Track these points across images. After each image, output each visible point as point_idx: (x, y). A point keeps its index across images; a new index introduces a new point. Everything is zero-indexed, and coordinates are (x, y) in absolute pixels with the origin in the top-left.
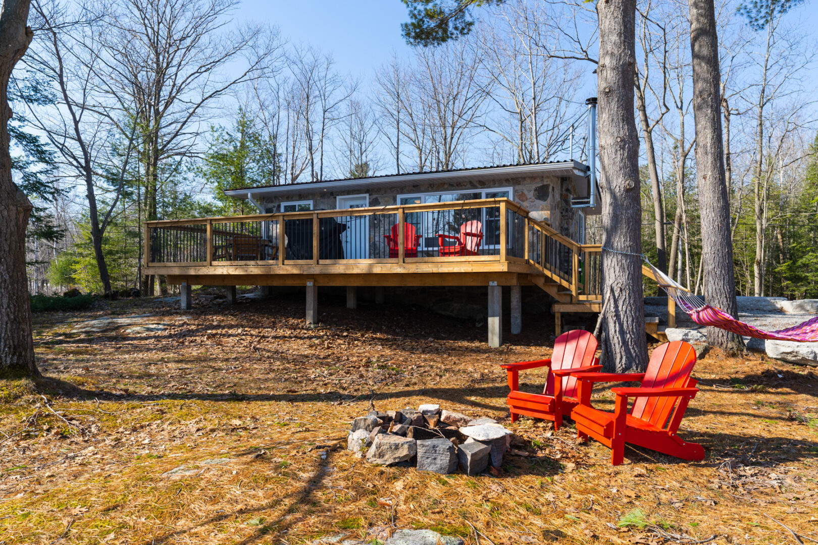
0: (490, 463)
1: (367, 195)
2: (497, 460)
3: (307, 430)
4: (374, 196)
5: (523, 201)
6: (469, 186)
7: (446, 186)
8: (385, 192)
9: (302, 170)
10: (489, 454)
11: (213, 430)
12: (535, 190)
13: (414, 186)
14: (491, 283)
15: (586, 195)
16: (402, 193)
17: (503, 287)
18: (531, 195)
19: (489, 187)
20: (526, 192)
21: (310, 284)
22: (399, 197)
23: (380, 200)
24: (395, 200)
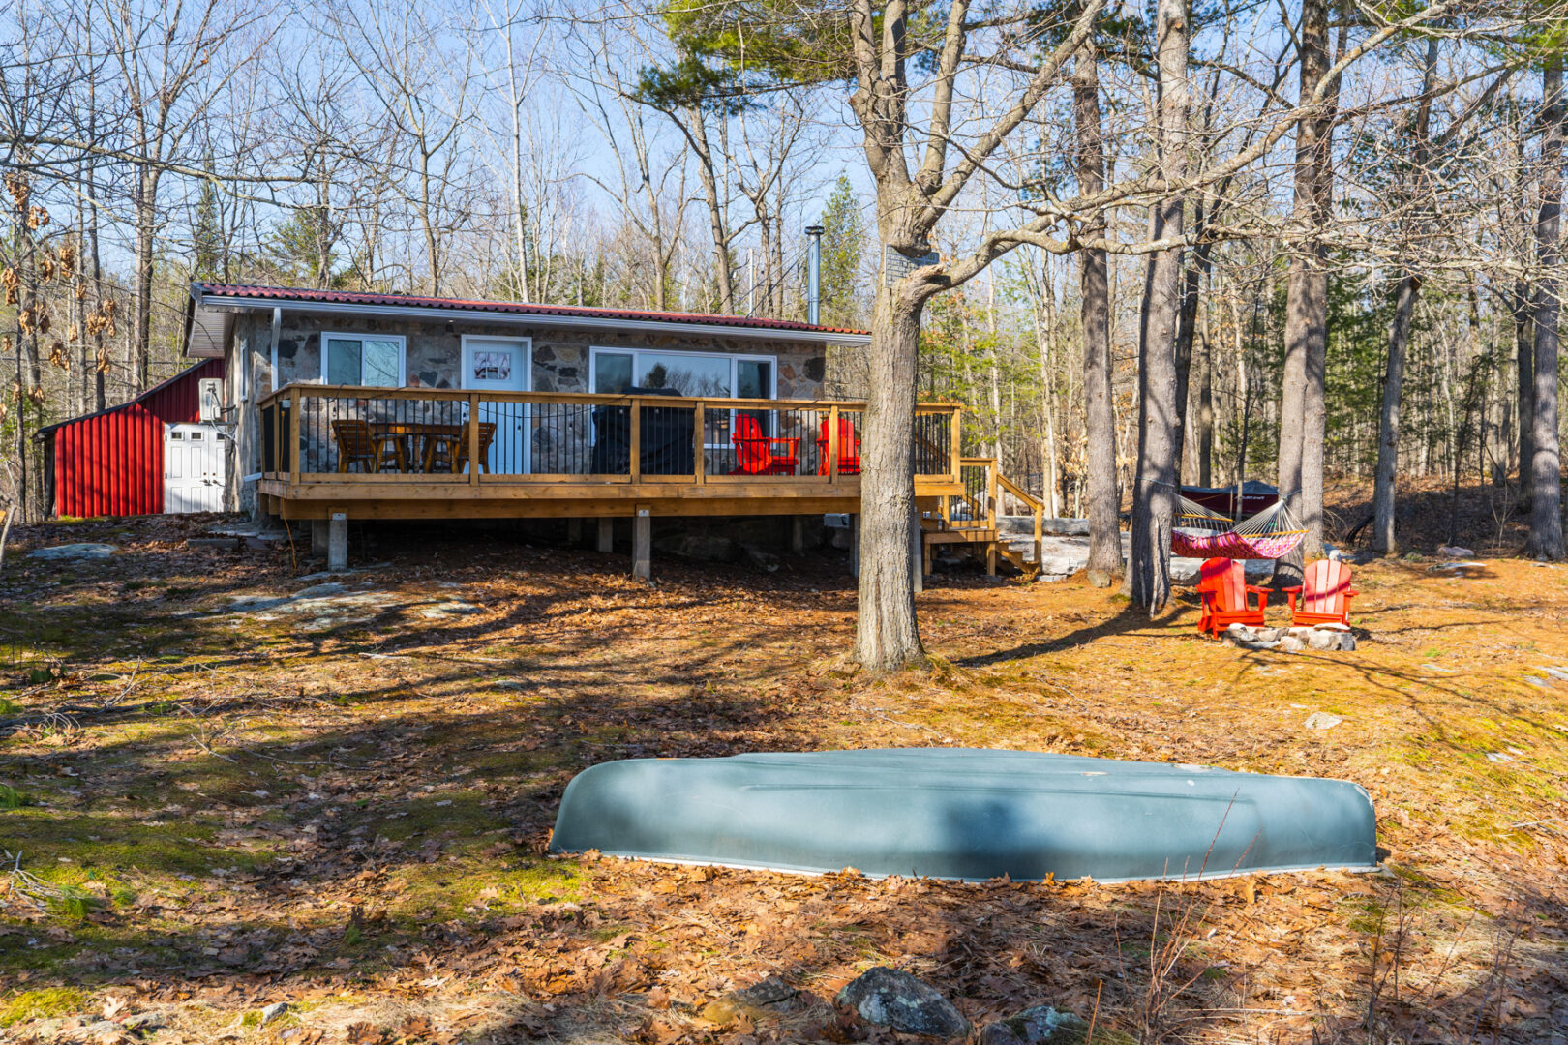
1: (529, 340)
4: (543, 344)
5: (789, 378)
6: (711, 346)
7: (675, 342)
8: (566, 338)
12: (805, 364)
13: (620, 335)
16: (598, 343)
18: (799, 370)
19: (742, 352)
20: (793, 365)
22: (594, 350)
23: (555, 351)
24: (585, 354)
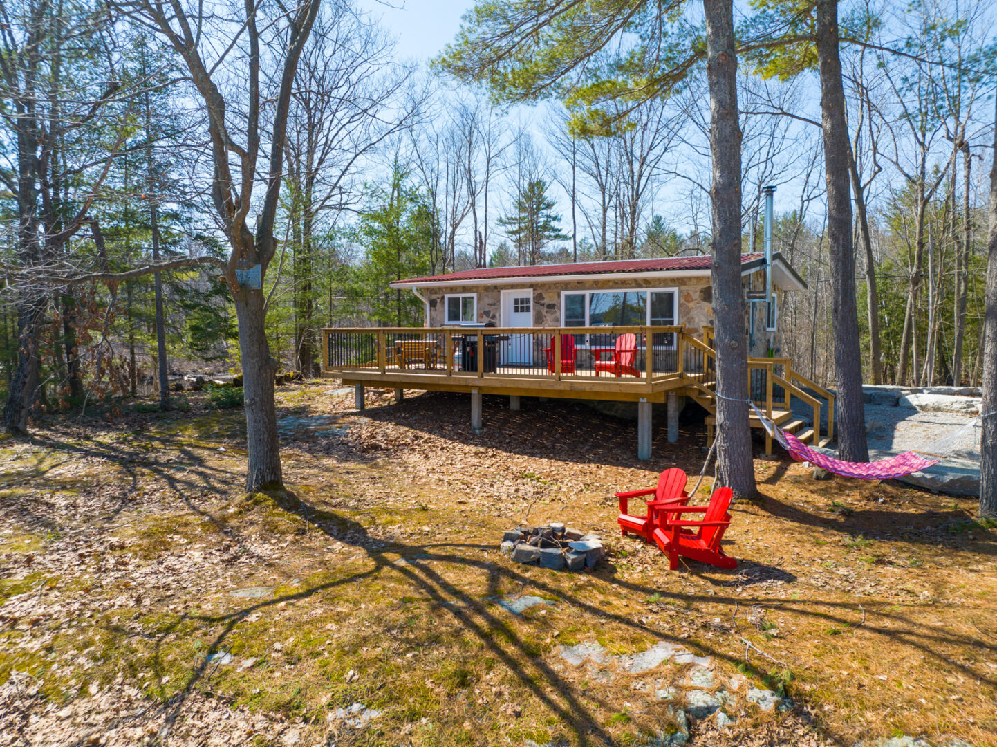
0: (586, 565)
1: (531, 290)
2: (591, 563)
3: (475, 537)
4: (538, 291)
5: (689, 302)
8: (550, 289)
9: (463, 216)
10: (585, 559)
11: (412, 534)
12: (701, 291)
13: (578, 283)
14: (641, 400)
15: (762, 289)
16: (566, 289)
17: (654, 404)
18: (696, 296)
19: (654, 287)
20: (691, 292)
21: (474, 392)
22: (564, 293)
23: (544, 295)
24: (559, 296)
